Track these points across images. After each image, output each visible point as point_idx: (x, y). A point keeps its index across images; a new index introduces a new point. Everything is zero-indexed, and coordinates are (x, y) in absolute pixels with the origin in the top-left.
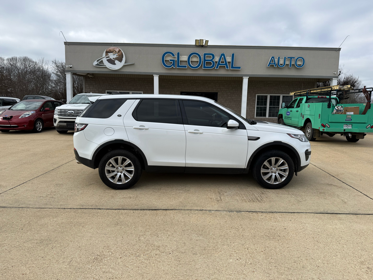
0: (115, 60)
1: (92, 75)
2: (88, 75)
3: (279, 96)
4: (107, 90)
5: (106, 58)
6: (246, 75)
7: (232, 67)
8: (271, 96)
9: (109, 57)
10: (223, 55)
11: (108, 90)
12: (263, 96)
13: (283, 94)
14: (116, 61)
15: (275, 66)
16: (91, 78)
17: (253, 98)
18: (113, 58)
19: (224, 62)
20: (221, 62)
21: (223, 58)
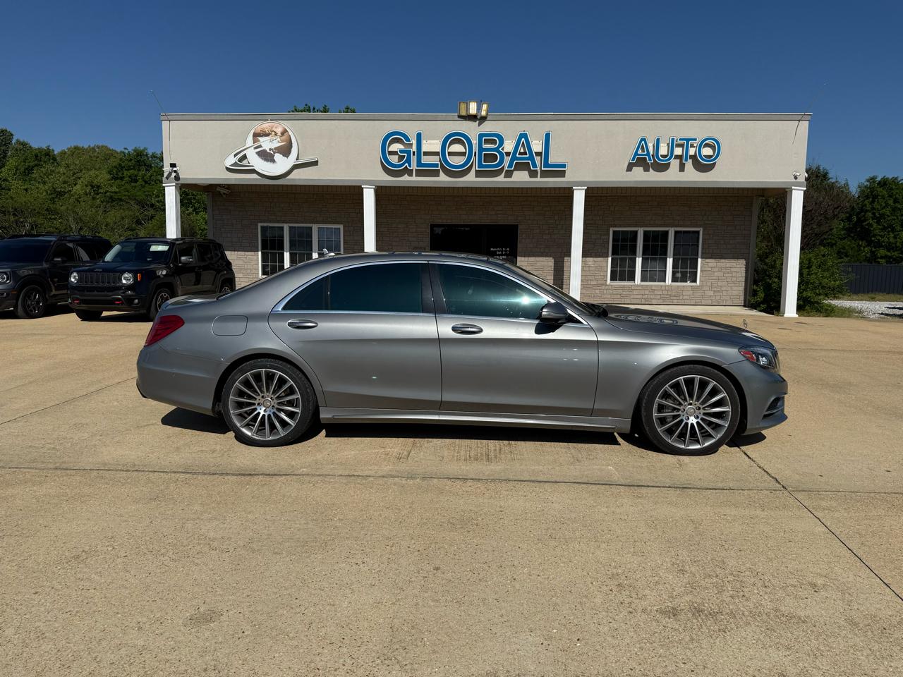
0: (275, 153)
1: (227, 189)
2: (217, 189)
3: (667, 233)
4: (261, 222)
5: (255, 148)
6: (580, 184)
7: (547, 165)
8: (645, 233)
9: (260, 146)
10: (524, 136)
11: (265, 222)
12: (627, 232)
13: (676, 226)
14: (276, 155)
15: (650, 160)
16: (224, 196)
17: (603, 237)
18: (270, 149)
19: (525, 153)
20: (520, 153)
21: (523, 143)
